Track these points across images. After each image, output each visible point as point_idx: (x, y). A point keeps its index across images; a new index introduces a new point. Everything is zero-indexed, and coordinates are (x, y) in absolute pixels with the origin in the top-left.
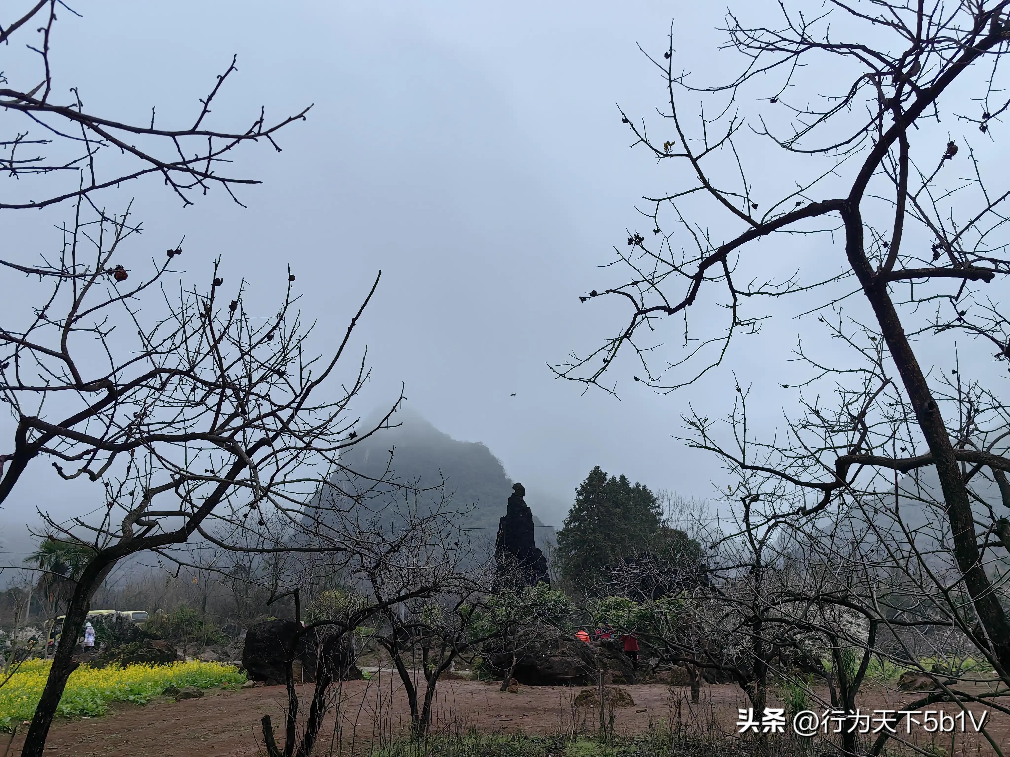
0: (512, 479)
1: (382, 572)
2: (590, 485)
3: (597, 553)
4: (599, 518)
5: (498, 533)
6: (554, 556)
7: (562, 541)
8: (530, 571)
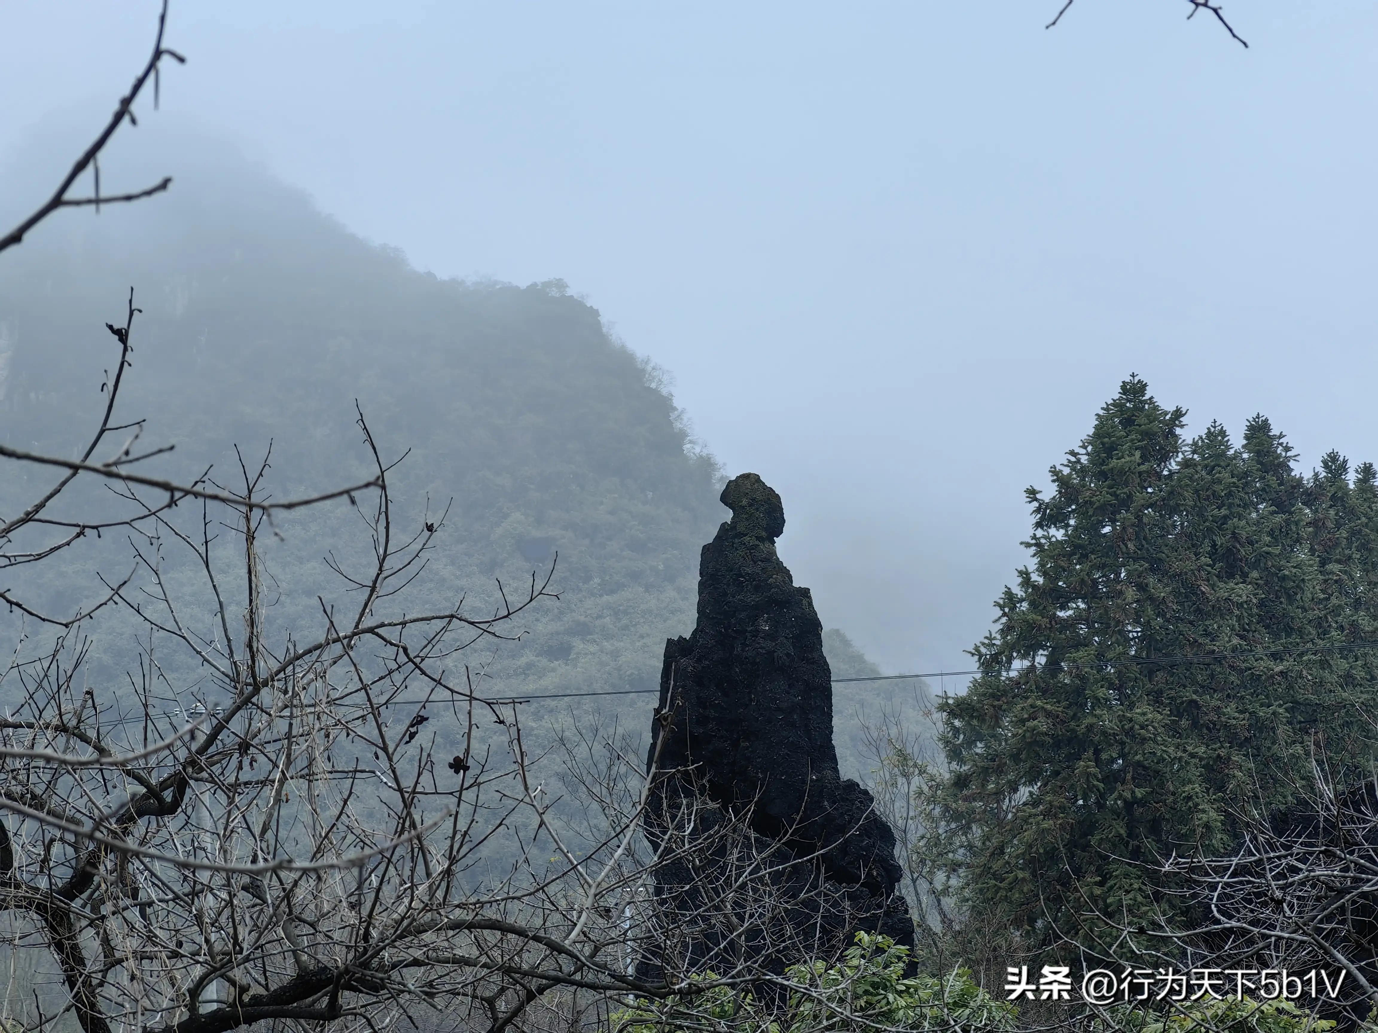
0: (719, 458)
1: (107, 909)
2: (1102, 475)
3: (1139, 793)
4: (1147, 626)
5: (657, 711)
6: (929, 816)
7: (970, 743)
8: (814, 886)
